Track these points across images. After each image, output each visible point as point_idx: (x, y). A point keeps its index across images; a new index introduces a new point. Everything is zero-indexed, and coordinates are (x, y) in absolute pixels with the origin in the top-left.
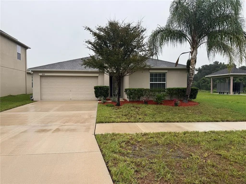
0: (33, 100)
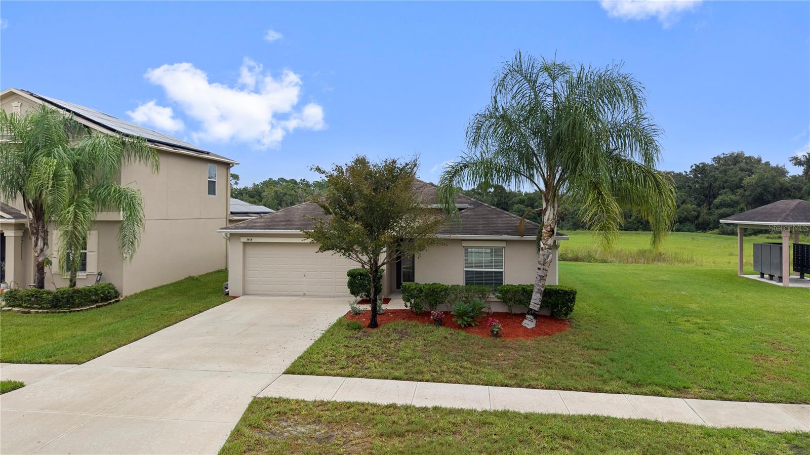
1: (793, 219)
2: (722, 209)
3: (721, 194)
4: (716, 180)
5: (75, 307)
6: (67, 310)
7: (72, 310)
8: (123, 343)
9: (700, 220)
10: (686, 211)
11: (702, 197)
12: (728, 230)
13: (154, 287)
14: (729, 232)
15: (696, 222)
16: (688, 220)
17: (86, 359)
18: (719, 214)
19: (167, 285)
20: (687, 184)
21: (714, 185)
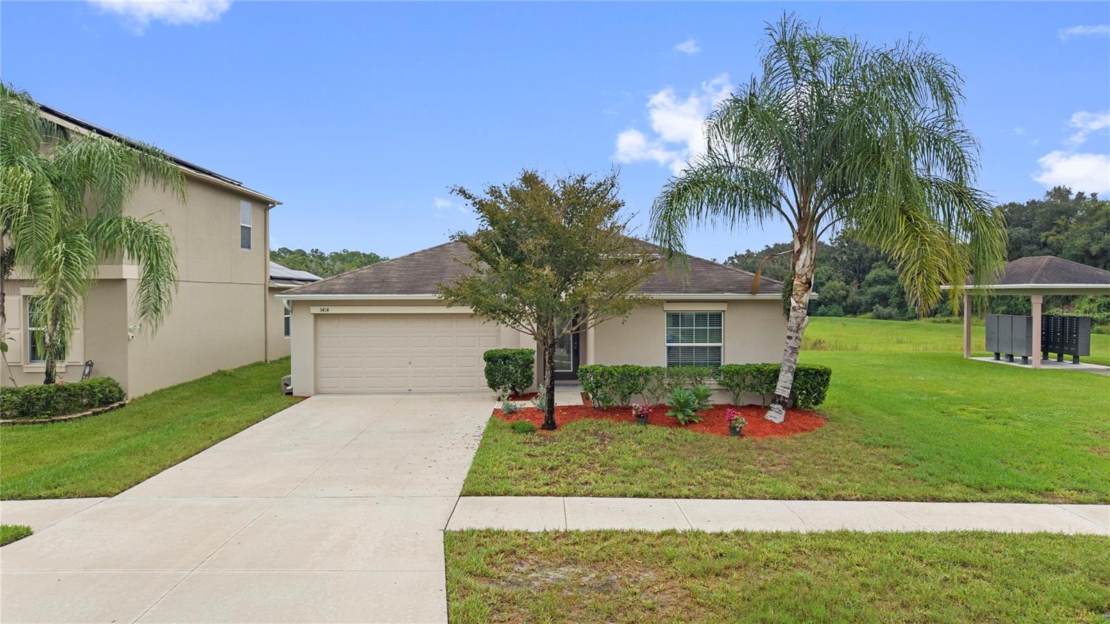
0: (290, 393)
1: (1048, 279)
2: (876, 286)
3: (875, 268)
4: (867, 250)
5: (59, 415)
6: (46, 418)
7: (54, 418)
8: (168, 464)
9: (849, 301)
10: (832, 290)
11: (851, 272)
12: (885, 313)
13: (171, 385)
14: (886, 316)
15: (844, 304)
16: (835, 301)
17: (119, 488)
18: (873, 293)
19: (190, 383)
20: (832, 256)
21: (865, 256)
